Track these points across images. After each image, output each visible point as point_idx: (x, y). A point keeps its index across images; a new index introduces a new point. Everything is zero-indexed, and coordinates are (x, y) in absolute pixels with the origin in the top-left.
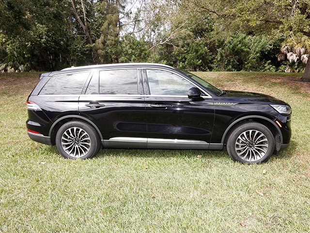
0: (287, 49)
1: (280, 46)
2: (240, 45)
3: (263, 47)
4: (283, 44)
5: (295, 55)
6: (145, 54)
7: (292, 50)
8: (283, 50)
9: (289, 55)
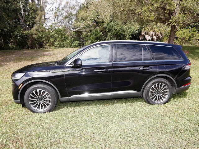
0: (145, 33)
1: (141, 31)
2: (121, 31)
3: (133, 32)
4: (143, 30)
5: (149, 36)
6: (65, 37)
7: (147, 34)
8: (143, 33)
9: (146, 36)
